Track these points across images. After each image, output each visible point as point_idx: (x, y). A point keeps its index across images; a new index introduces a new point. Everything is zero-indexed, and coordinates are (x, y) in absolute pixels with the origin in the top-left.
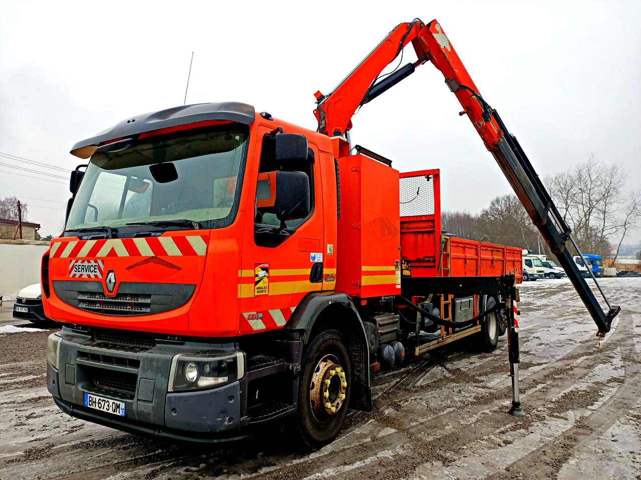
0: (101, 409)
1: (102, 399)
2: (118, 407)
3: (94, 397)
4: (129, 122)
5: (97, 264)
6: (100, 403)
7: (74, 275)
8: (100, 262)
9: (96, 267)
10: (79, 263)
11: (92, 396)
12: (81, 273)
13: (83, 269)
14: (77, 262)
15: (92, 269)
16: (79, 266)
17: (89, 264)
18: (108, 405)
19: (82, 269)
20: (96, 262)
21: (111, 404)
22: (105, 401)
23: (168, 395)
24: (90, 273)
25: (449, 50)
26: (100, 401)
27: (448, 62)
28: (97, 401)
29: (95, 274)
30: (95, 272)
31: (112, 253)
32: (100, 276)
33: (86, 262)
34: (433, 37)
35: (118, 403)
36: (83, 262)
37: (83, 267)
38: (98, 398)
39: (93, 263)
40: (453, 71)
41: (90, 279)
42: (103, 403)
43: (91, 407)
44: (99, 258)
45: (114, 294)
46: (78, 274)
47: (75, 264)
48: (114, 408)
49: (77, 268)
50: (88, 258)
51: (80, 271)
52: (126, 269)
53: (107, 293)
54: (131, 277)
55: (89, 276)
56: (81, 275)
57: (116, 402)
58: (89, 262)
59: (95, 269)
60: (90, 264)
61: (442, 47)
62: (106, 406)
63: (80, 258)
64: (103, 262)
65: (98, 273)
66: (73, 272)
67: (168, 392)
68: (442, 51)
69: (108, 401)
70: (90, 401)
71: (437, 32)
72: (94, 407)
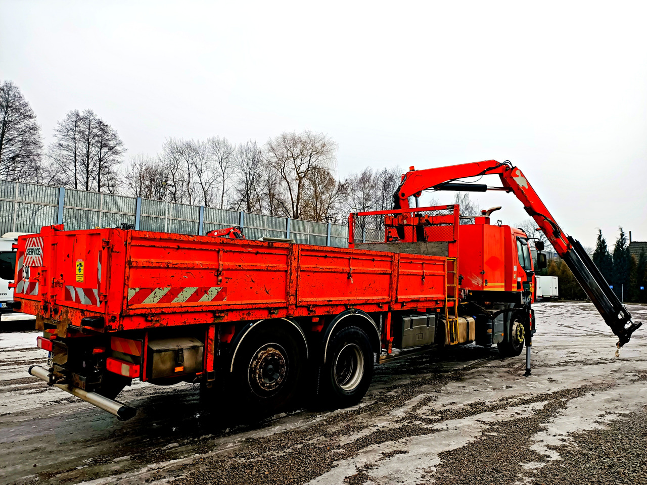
25: (527, 187)
27: (526, 196)
34: (514, 180)
40: (529, 202)
61: (521, 186)
68: (521, 189)
71: (518, 176)
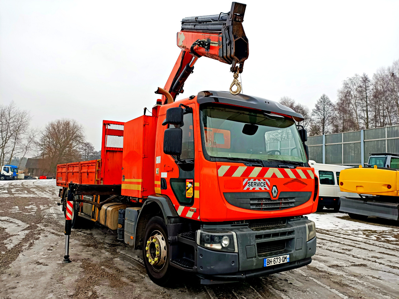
0: (276, 264)
1: (276, 258)
2: (286, 258)
3: (271, 259)
4: (266, 102)
5: (265, 182)
6: (275, 261)
7: (248, 189)
8: (267, 180)
9: (265, 184)
10: (252, 180)
11: (269, 259)
12: (254, 187)
13: (256, 184)
14: (249, 180)
15: (262, 184)
16: (252, 182)
17: (259, 182)
18: (280, 260)
19: (254, 184)
20: (264, 180)
21: (281, 259)
22: (278, 258)
23: (308, 243)
24: (261, 187)
26: (275, 260)
28: (273, 260)
29: (265, 187)
30: (264, 186)
31: (274, 176)
32: (268, 189)
33: (257, 180)
35: (285, 256)
36: (255, 180)
37: (255, 183)
38: (273, 258)
39: (262, 181)
41: (261, 191)
42: (276, 260)
43: (269, 265)
44: (267, 178)
45: (277, 198)
46: (251, 188)
47: (248, 181)
48: (283, 260)
49: (251, 184)
50: (259, 178)
51: (253, 186)
52: (283, 184)
53: (273, 199)
54: (286, 189)
55: (260, 189)
56: (254, 189)
57: (284, 256)
58: (259, 180)
59: (264, 184)
60: (261, 182)
62: (279, 261)
63: (252, 178)
64: (269, 180)
65: (267, 187)
66: (247, 187)
67: (307, 242)
69: (280, 258)
70: (268, 262)
72: (271, 265)
